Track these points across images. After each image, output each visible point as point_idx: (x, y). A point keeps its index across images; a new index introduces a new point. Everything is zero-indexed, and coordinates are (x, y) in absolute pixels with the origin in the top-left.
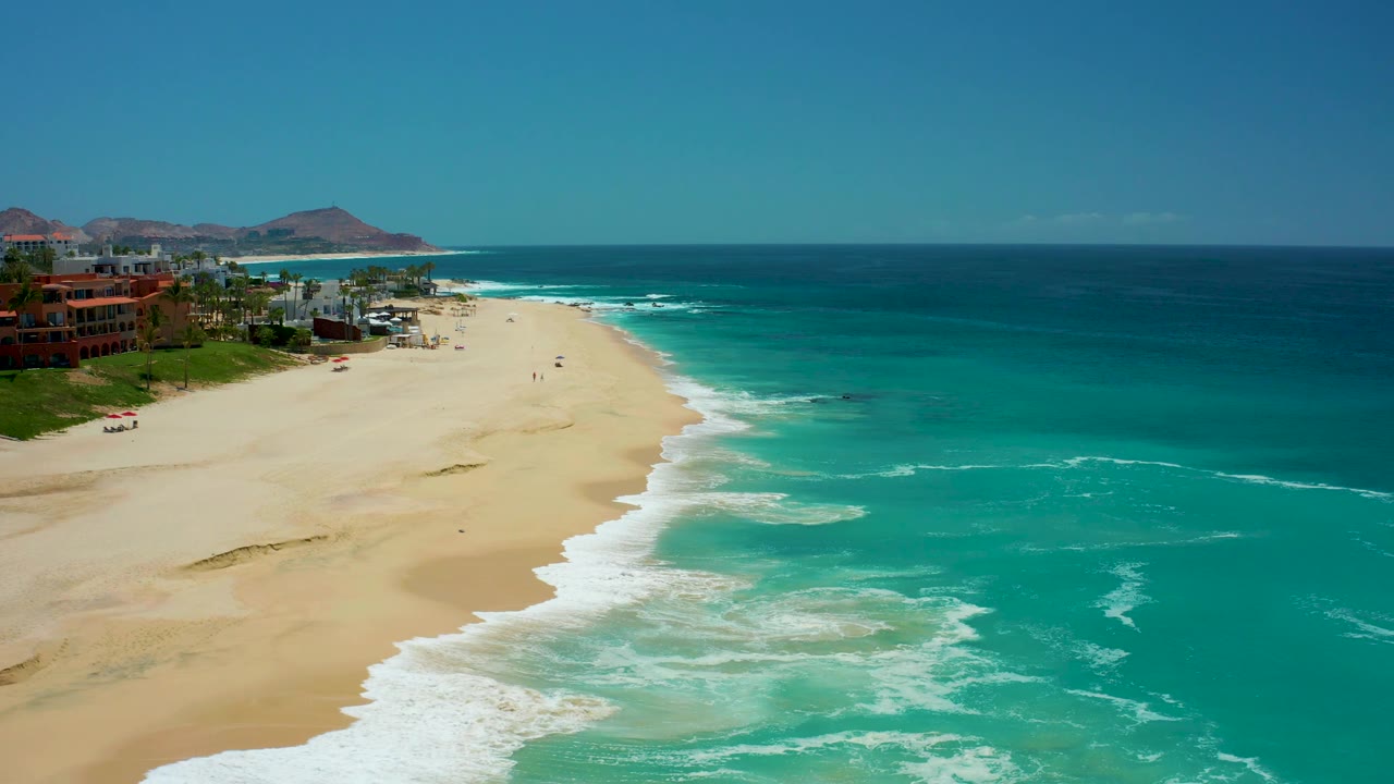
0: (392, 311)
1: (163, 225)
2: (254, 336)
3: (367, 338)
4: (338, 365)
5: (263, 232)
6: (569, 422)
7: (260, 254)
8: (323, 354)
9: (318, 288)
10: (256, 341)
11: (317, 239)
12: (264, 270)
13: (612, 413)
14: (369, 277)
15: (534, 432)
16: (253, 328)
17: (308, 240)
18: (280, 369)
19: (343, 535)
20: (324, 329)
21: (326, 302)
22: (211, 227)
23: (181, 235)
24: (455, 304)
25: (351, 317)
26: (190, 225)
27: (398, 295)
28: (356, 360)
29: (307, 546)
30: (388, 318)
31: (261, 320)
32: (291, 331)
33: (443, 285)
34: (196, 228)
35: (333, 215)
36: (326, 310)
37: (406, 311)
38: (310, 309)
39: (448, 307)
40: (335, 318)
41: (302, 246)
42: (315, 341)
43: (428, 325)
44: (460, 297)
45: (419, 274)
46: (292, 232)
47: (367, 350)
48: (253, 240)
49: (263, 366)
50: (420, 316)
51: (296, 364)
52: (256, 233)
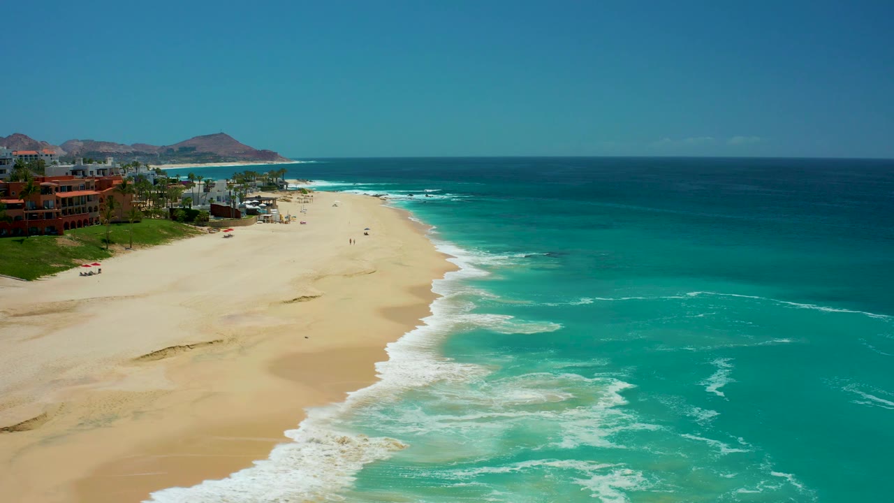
0: (260, 199)
1: (112, 144)
2: (172, 215)
3: (244, 217)
4: (227, 234)
5: (176, 149)
6: (373, 270)
7: (174, 163)
8: (217, 227)
9: (213, 185)
10: (174, 218)
11: (211, 153)
12: (178, 173)
13: (401, 264)
14: (245, 178)
15: (351, 276)
16: (172, 210)
17: (205, 154)
18: (190, 236)
19: (232, 340)
20: (217, 211)
21: (218, 194)
22: (143, 146)
23: (123, 151)
24: (300, 195)
25: (234, 203)
26: (128, 143)
27: (263, 189)
28: (238, 231)
29: (210, 346)
30: (257, 204)
31: (177, 205)
32: (196, 212)
33: (292, 183)
34: (134, 146)
35: (221, 138)
36: (218, 199)
37: (269, 199)
38: (208, 198)
39: (295, 197)
40: (224, 204)
41: (201, 158)
42: (212, 219)
43: (283, 208)
44: (303, 191)
45: (276, 176)
46: (194, 149)
47: (245, 225)
48: (169, 154)
49: (181, 234)
50: (278, 203)
51: (200, 233)
52: (172, 150)
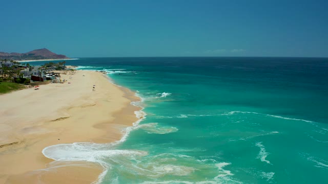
0: (53, 73)
1: (3, 53)
2: (15, 80)
3: (45, 81)
4: (36, 88)
5: (27, 55)
6: (94, 104)
7: (26, 60)
8: (33, 85)
9: (33, 68)
10: (16, 82)
11: (40, 56)
12: (24, 64)
13: (107, 101)
14: (49, 65)
15: (85, 107)
16: (15, 78)
17: (38, 56)
18: (20, 89)
19: (22, 142)
20: (34, 78)
21: (35, 72)
22: (14, 53)
23: (7, 55)
24: (70, 72)
25: (41, 75)
26: (10, 53)
27: (57, 69)
28: (41, 87)
29: (11, 146)
30: (51, 75)
31: (16, 76)
32: (25, 79)
33: (68, 67)
34: (12, 53)
35: (44, 50)
36: (35, 74)
37: (57, 73)
38: (31, 73)
39: (68, 72)
40: (37, 76)
41: (36, 58)
42: (32, 82)
43: (63, 77)
44: (72, 70)
45: (62, 64)
46: (34, 54)
47: (45, 84)
48: (25, 56)
49: (15, 88)
50: (61, 75)
51: (25, 88)
52: (26, 55)
